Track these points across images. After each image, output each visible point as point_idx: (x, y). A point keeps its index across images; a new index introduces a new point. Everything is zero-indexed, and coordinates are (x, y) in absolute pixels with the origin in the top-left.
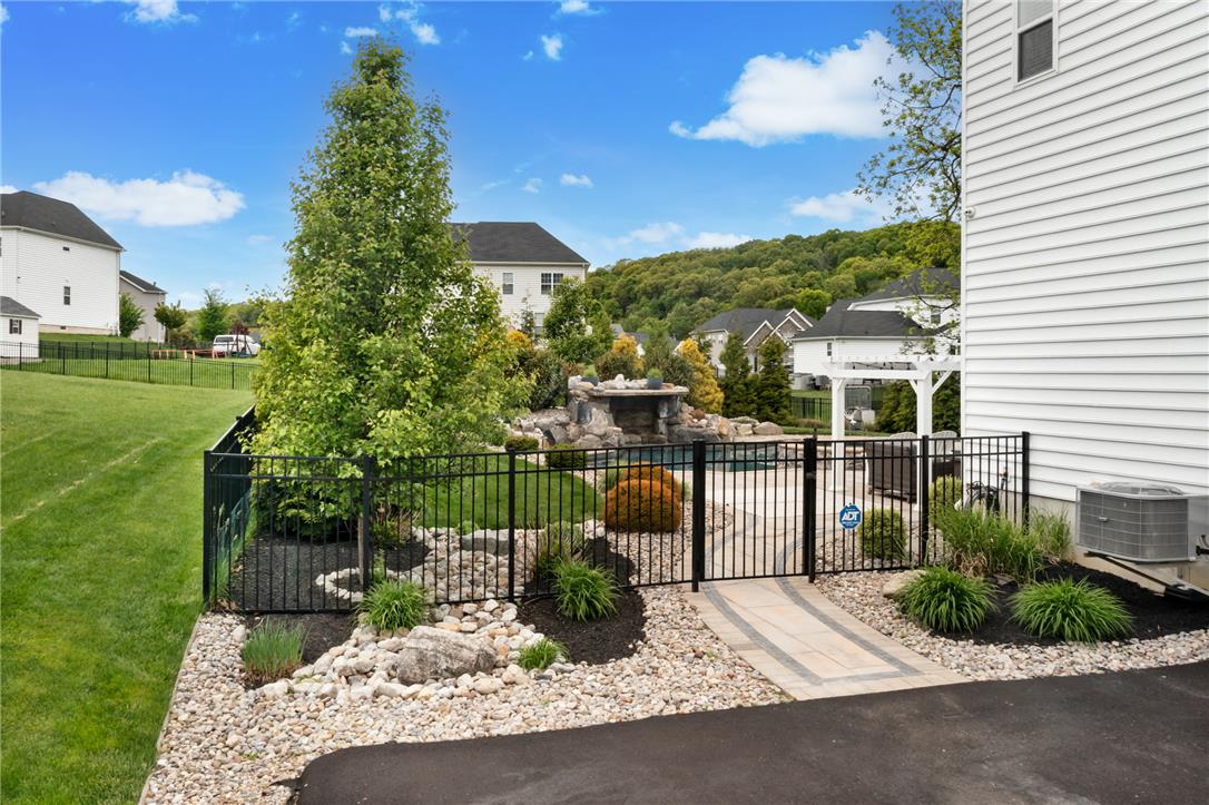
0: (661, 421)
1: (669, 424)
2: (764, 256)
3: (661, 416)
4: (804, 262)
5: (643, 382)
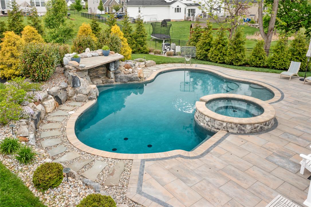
0: (111, 73)
1: (115, 74)
3: (111, 70)
5: (100, 51)
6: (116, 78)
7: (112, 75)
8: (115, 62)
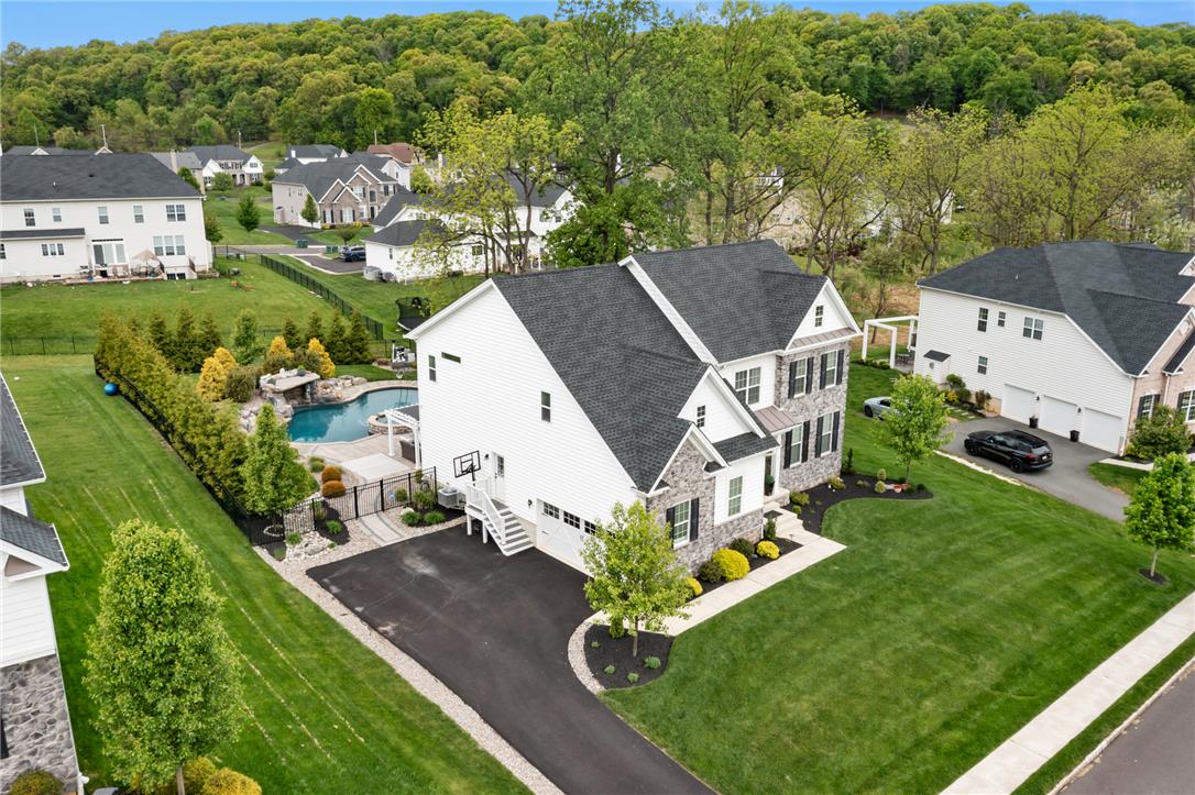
0: (307, 394)
1: (311, 394)
2: (323, 40)
3: (307, 391)
4: (365, 51)
5: (295, 371)
6: (312, 398)
7: (308, 397)
8: (311, 383)
